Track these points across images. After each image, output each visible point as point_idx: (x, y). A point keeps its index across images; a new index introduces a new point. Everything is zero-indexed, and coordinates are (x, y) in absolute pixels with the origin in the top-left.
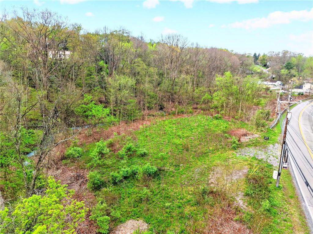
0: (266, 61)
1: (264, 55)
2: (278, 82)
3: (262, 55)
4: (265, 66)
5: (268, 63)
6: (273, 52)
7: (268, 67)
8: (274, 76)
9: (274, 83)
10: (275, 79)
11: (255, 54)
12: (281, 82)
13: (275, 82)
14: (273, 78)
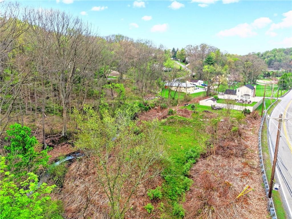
0: (184, 56)
1: (183, 50)
2: (200, 81)
3: (180, 49)
4: (184, 61)
5: (187, 58)
6: (192, 46)
7: (187, 63)
8: (194, 74)
9: (195, 83)
10: (195, 78)
11: (174, 49)
12: (203, 82)
13: (196, 81)
14: (194, 77)
